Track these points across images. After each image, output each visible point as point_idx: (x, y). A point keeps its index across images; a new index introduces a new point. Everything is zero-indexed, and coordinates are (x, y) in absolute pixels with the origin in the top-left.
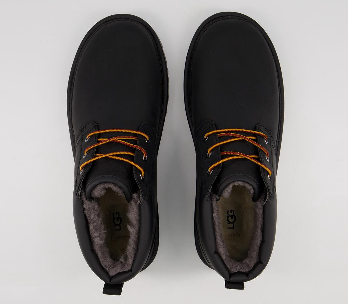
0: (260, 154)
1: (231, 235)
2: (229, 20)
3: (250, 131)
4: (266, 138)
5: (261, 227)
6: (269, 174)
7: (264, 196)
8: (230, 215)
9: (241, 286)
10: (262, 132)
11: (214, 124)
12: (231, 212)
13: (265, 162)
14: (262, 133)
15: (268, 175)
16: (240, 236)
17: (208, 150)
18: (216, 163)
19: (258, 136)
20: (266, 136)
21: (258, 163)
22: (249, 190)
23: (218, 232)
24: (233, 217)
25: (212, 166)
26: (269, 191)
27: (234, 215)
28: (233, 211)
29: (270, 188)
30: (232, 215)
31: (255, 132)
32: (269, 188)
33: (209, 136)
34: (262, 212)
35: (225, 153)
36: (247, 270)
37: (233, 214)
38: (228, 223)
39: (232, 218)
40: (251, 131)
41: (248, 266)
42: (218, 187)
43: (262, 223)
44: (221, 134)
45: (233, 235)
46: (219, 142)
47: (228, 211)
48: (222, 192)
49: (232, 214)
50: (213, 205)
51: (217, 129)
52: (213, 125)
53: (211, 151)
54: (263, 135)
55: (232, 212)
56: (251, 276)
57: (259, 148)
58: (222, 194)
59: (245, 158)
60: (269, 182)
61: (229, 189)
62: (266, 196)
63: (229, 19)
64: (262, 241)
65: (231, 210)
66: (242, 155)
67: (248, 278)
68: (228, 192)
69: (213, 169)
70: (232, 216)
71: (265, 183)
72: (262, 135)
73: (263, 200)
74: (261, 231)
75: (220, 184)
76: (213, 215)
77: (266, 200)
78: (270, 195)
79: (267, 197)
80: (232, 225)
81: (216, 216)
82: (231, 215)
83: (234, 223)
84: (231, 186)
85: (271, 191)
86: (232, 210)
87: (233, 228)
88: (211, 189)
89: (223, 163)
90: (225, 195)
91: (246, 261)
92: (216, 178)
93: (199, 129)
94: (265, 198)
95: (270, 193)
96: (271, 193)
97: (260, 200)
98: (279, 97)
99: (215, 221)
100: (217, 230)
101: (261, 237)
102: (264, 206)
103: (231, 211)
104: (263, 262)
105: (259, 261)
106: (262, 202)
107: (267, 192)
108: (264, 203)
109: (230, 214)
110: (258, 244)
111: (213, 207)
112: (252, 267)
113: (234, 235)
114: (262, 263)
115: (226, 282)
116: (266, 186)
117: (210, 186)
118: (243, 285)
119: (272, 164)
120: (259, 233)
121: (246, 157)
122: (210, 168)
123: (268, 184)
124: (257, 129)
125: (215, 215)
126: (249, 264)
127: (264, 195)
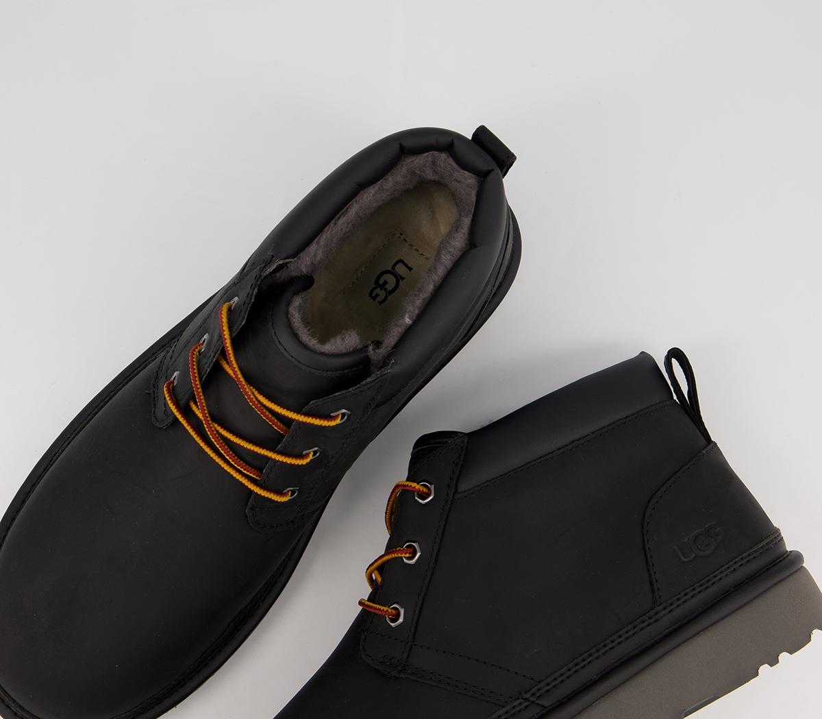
0: (210, 364)
1: (417, 250)
2: (20, 703)
3: (188, 428)
4: (170, 384)
5: (339, 218)
6: (229, 309)
7: (278, 274)
8: (383, 291)
9: (483, 135)
10: (166, 405)
11: (248, 508)
12: (377, 295)
13: (215, 339)
14: (169, 402)
15: (232, 308)
16: (401, 234)
17: (307, 463)
18: (313, 424)
19: (182, 403)
20: (165, 389)
21: (230, 348)
22: (300, 308)
23: (434, 281)
24: (381, 282)
25: (325, 423)
26: (261, 276)
27: (375, 284)
28: (370, 295)
29: (250, 279)
30: (379, 289)
31: (179, 416)
32: (254, 282)
33: (280, 493)
34: (312, 247)
35: (278, 427)
36: (443, 156)
37: (374, 289)
38: (403, 279)
39: (386, 283)
40: (186, 425)
41: (434, 163)
42: (354, 369)
43: (332, 224)
44: (251, 475)
45: (414, 248)
46: (268, 459)
47: (381, 303)
48: (355, 351)
49: (378, 291)
50: (393, 343)
51: (251, 492)
52: (251, 508)
53: (301, 457)
54: (170, 396)
55: (374, 295)
56: (444, 140)
57: (200, 380)
58: (358, 348)
59: (246, 381)
60: (244, 294)
61: (337, 345)
62: (274, 270)
63: (20, 706)
64: (363, 189)
65: (372, 300)
66: (247, 394)
67: (455, 141)
68: (343, 339)
69: (328, 417)
70: (383, 286)
71: (251, 299)
72: (171, 399)
73: (288, 268)
74: (347, 211)
75: (346, 371)
76: (411, 322)
77: (281, 262)
78: (264, 267)
79: (274, 267)
80: (396, 268)
81: (407, 315)
82: (381, 290)
83: (390, 269)
84: (327, 348)
85: (255, 272)
86: (370, 298)
87: (401, 261)
88: (369, 380)
89: (298, 412)
90: (353, 342)
91: (429, 175)
92: (338, 392)
93: (288, 523)
94: (280, 268)
95: (262, 270)
96: (259, 267)
97: (294, 274)
98: (68, 444)
99: (420, 308)
100: (430, 288)
101: (357, 198)
102: (296, 254)
103: (374, 298)
104: (398, 146)
105: (403, 156)
106: (292, 267)
107: (266, 277)
108: (290, 260)
109: (382, 294)
110: (377, 188)
111: (396, 339)
112: (426, 154)
113: (411, 245)
114: (400, 144)
115: (505, 170)
116: (256, 290)
117: (366, 386)
118: (476, 135)
119: (205, 321)
120: (354, 209)
121: (244, 383)
122: (333, 423)
123: (248, 290)
124: (170, 420)
125: (408, 321)
126: (428, 165)
127: (276, 276)
